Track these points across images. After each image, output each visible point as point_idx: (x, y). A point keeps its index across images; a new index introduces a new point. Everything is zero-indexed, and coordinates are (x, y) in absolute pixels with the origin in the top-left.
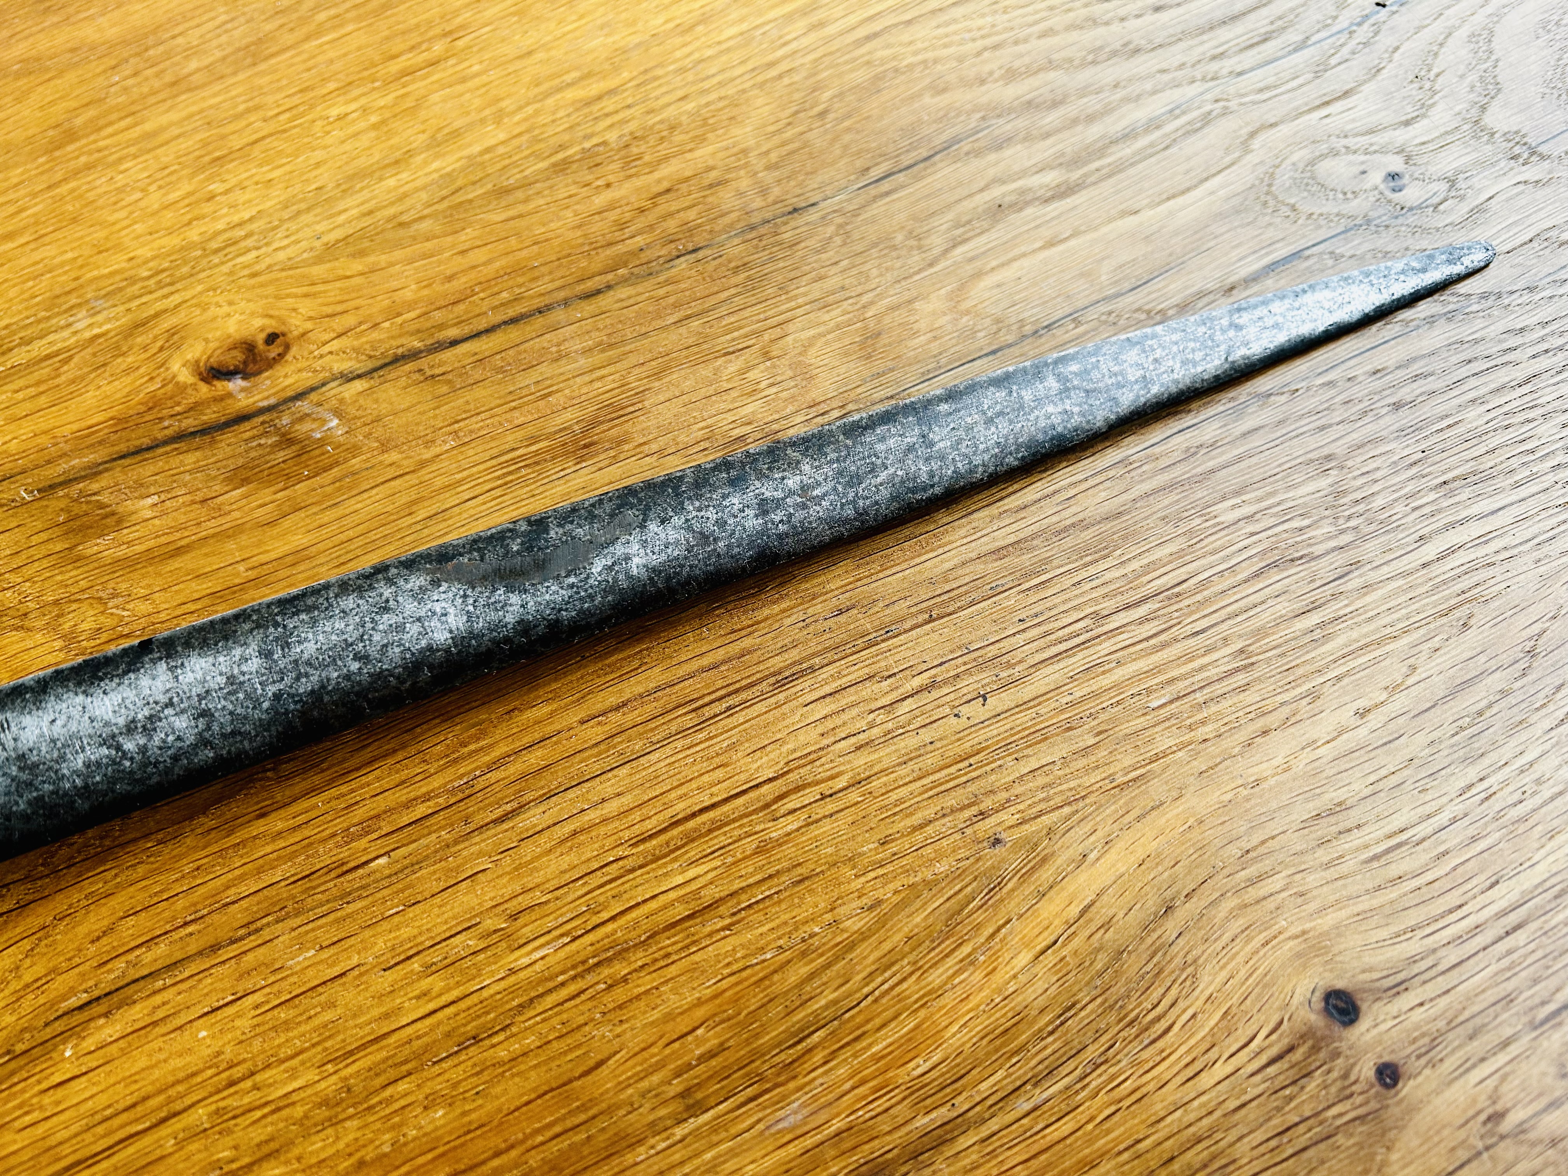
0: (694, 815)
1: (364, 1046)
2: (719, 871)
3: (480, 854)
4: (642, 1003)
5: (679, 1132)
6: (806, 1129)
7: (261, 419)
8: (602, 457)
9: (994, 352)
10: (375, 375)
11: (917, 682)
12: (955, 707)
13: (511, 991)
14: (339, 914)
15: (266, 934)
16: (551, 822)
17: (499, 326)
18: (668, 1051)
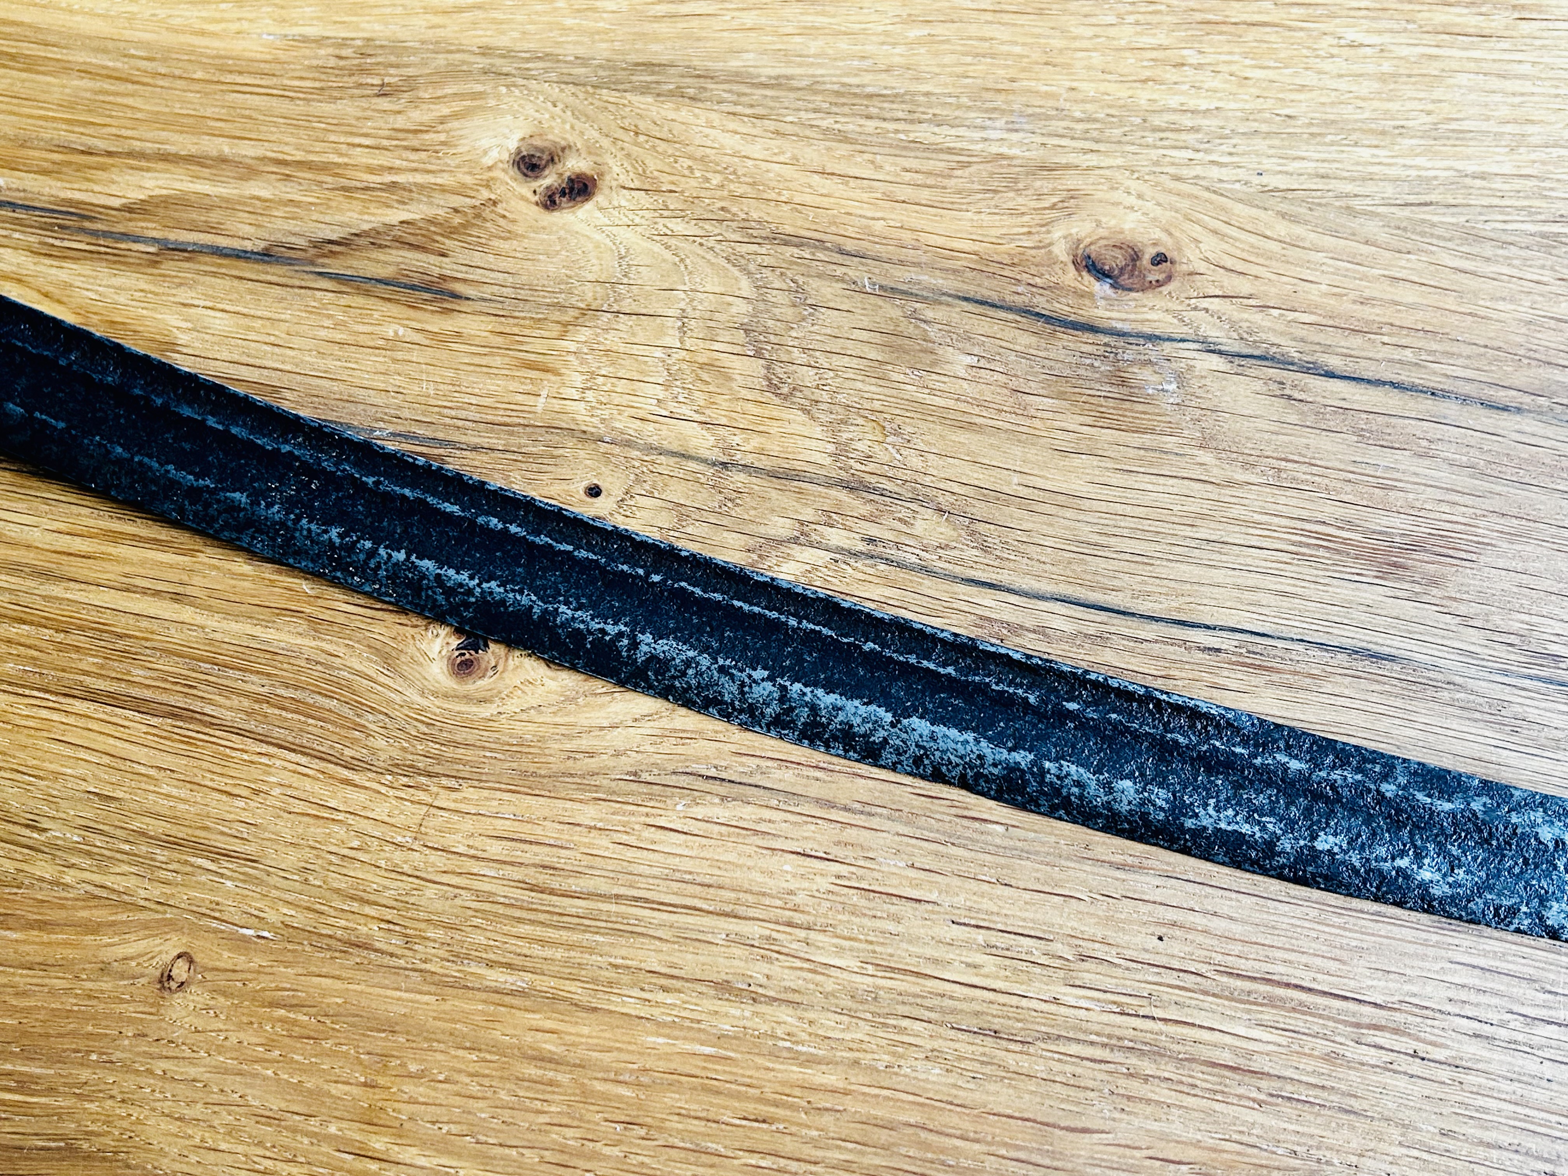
0: (1288, 985)
1: (905, 972)
2: (1281, 1050)
3: (1084, 883)
4: (1149, 1109)
7: (1106, 339)
8: (1406, 586)
10: (1237, 361)
14: (941, 848)
15: (874, 822)
16: (1159, 900)
17: (1384, 383)
18: (1148, 1162)
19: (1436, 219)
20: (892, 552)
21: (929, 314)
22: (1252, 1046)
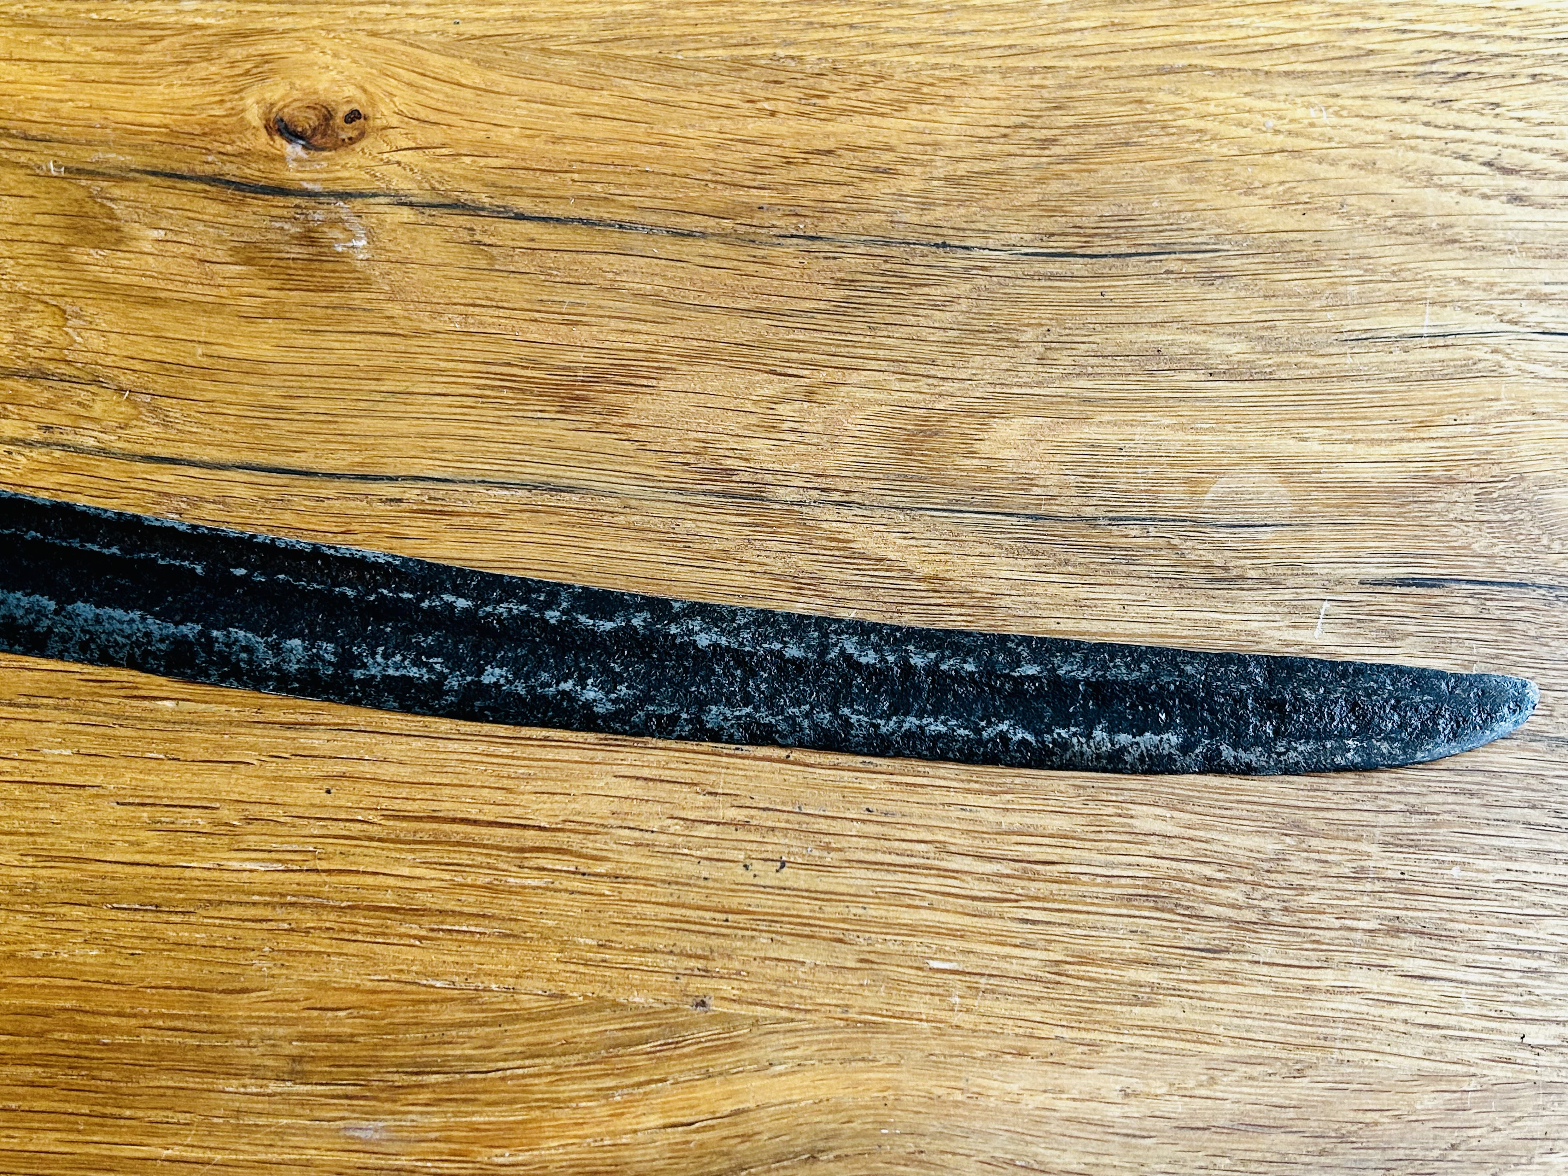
0: (454, 820)
1: (65, 859)
2: (443, 884)
3: (252, 748)
4: (309, 960)
5: (273, 1087)
6: (376, 1149)
7: (297, 201)
8: (587, 418)
9: (1036, 517)
10: (427, 211)
11: (732, 814)
12: (749, 857)
13: (211, 885)
14: (109, 731)
15: (41, 714)
16: (329, 753)
18: (305, 1014)
19: (629, 53)
20: (69, 438)
21: (117, 192)
22: (414, 884)
